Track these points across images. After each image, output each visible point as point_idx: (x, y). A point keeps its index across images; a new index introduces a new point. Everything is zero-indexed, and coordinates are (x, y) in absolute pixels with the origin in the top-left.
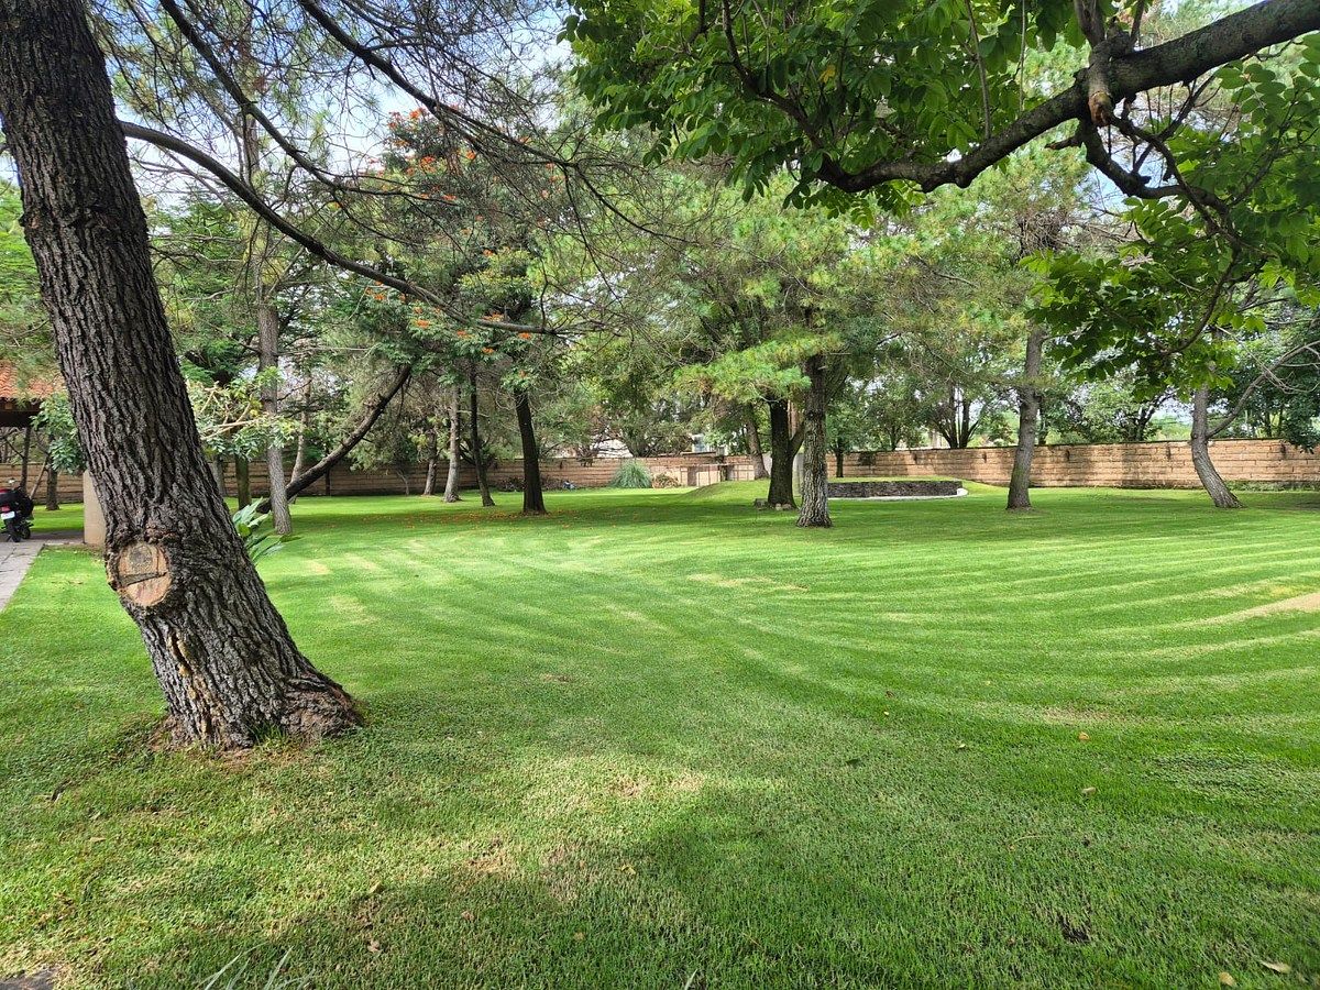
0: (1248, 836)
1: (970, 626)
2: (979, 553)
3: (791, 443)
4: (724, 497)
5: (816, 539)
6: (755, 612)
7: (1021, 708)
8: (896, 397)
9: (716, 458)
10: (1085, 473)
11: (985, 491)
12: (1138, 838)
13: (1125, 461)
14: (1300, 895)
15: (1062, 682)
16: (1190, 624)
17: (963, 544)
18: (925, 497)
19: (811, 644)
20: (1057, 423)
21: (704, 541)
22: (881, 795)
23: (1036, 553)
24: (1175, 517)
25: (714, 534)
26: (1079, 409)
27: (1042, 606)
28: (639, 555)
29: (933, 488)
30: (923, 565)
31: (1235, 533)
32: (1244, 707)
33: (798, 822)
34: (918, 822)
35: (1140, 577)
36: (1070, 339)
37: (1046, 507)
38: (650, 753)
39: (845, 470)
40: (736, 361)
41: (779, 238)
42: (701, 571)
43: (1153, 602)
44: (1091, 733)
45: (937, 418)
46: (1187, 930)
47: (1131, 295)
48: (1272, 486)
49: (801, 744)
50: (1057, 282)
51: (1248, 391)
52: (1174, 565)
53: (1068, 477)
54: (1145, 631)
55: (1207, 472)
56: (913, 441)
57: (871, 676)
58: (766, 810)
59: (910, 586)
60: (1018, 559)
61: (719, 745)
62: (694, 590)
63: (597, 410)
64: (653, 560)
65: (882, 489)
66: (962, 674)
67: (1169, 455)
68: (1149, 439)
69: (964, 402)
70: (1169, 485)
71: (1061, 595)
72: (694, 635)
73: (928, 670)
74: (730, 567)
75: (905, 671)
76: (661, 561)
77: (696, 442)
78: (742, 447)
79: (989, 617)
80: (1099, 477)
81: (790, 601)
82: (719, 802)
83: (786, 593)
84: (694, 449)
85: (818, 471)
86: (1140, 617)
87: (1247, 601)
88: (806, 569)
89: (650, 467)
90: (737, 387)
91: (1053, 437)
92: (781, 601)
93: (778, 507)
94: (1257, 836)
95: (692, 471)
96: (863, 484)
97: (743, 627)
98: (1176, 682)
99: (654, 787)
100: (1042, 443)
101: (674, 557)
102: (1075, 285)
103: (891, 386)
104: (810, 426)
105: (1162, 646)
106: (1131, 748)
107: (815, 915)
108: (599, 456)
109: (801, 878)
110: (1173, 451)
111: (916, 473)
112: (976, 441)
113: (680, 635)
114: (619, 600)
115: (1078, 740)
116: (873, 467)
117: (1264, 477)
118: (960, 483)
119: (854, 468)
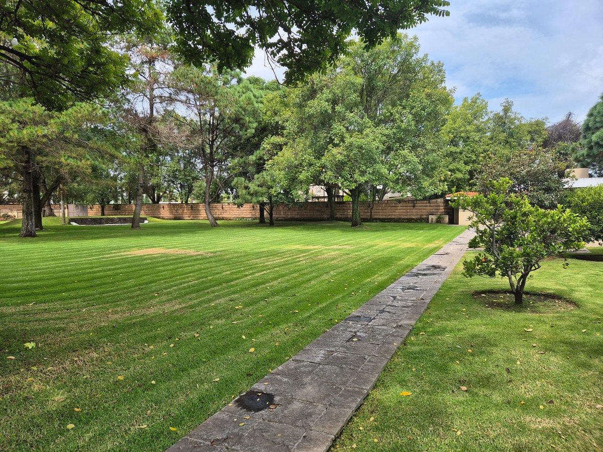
10: (197, 214)
11: (156, 221)
39: (106, 212)
53: (192, 216)
55: (209, 214)
65: (112, 221)
67: (223, 208)
89: (0, 209)
96: (101, 219)
116: (119, 211)
117: (248, 216)
118: (146, 218)
119: (111, 211)
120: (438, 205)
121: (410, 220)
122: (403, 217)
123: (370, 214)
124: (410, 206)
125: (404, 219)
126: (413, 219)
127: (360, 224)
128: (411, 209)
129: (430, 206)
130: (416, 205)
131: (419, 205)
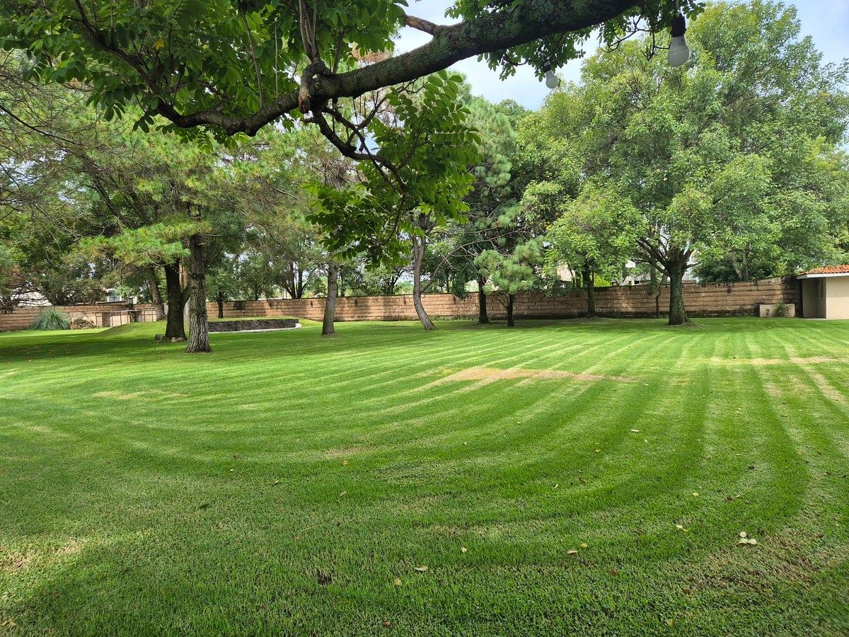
0: (417, 502)
1: (292, 407)
2: (303, 362)
3: (182, 295)
4: (132, 334)
5: (199, 360)
6: (146, 415)
7: (314, 452)
8: (257, 266)
9: (127, 306)
10: (365, 313)
11: (311, 325)
12: (365, 516)
13: (384, 305)
14: (436, 527)
15: (339, 434)
16: (406, 393)
17: (295, 358)
18: (276, 329)
19: (186, 432)
20: (350, 284)
21: (111, 368)
22: (221, 525)
23: (335, 360)
24: (406, 336)
25: (119, 362)
26: (361, 276)
27: (334, 391)
28: (52, 381)
29: (281, 324)
30: (268, 372)
31: (432, 343)
32: (424, 434)
33: (158, 556)
34: (242, 536)
35: (386, 369)
36: (331, 234)
37: (344, 333)
38: (41, 532)
39: (224, 313)
40: (132, 235)
41: (163, 153)
42: (105, 390)
43: (390, 382)
44: (350, 461)
45: (283, 280)
46: (383, 560)
47: (362, 212)
48: (450, 318)
49: (168, 502)
50: (322, 200)
51: (437, 269)
52: (402, 361)
53: (357, 315)
54: (384, 399)
55: (420, 311)
56: (270, 294)
57: (224, 448)
58: (134, 553)
59: (259, 386)
60: (324, 364)
61: (103, 515)
62: (97, 404)
63: (17, 268)
64: (63, 385)
65: (249, 325)
66: (283, 437)
67: (405, 302)
68: (397, 293)
69: (299, 270)
70: (405, 319)
71: (345, 383)
72: (92, 438)
73: (263, 438)
74: (130, 385)
75: (248, 440)
76: (70, 384)
77: (110, 294)
78: (148, 297)
79: (304, 401)
80: (373, 315)
81: (175, 404)
82: (96, 556)
83: (172, 399)
84: (108, 299)
85: (200, 313)
86: (383, 391)
87: (433, 378)
88: (189, 381)
89: (69, 313)
90: (133, 254)
91: (348, 293)
92: (167, 405)
93: (174, 340)
94: (421, 502)
95: (106, 317)
96: (237, 322)
97: (135, 427)
98: (395, 425)
99: (41, 557)
100: (343, 295)
101: (83, 380)
102: (332, 203)
103: (254, 258)
104: (194, 283)
105: (391, 406)
106: (369, 464)
107: (161, 616)
108: (20, 305)
109: (154, 594)
110: (407, 300)
111: (271, 314)
112: (308, 294)
113: (80, 438)
114: (26, 418)
115: (342, 465)
116: (243, 311)
117: (446, 314)
118: (297, 320)
119: (231, 311)
120: (771, 287)
121: (721, 314)
122: (709, 309)
123: (655, 305)
124: (722, 291)
125: (711, 312)
126: (729, 312)
127: (686, 321)
128: (724, 296)
129: (758, 290)
130: (733, 289)
131: (738, 289)
